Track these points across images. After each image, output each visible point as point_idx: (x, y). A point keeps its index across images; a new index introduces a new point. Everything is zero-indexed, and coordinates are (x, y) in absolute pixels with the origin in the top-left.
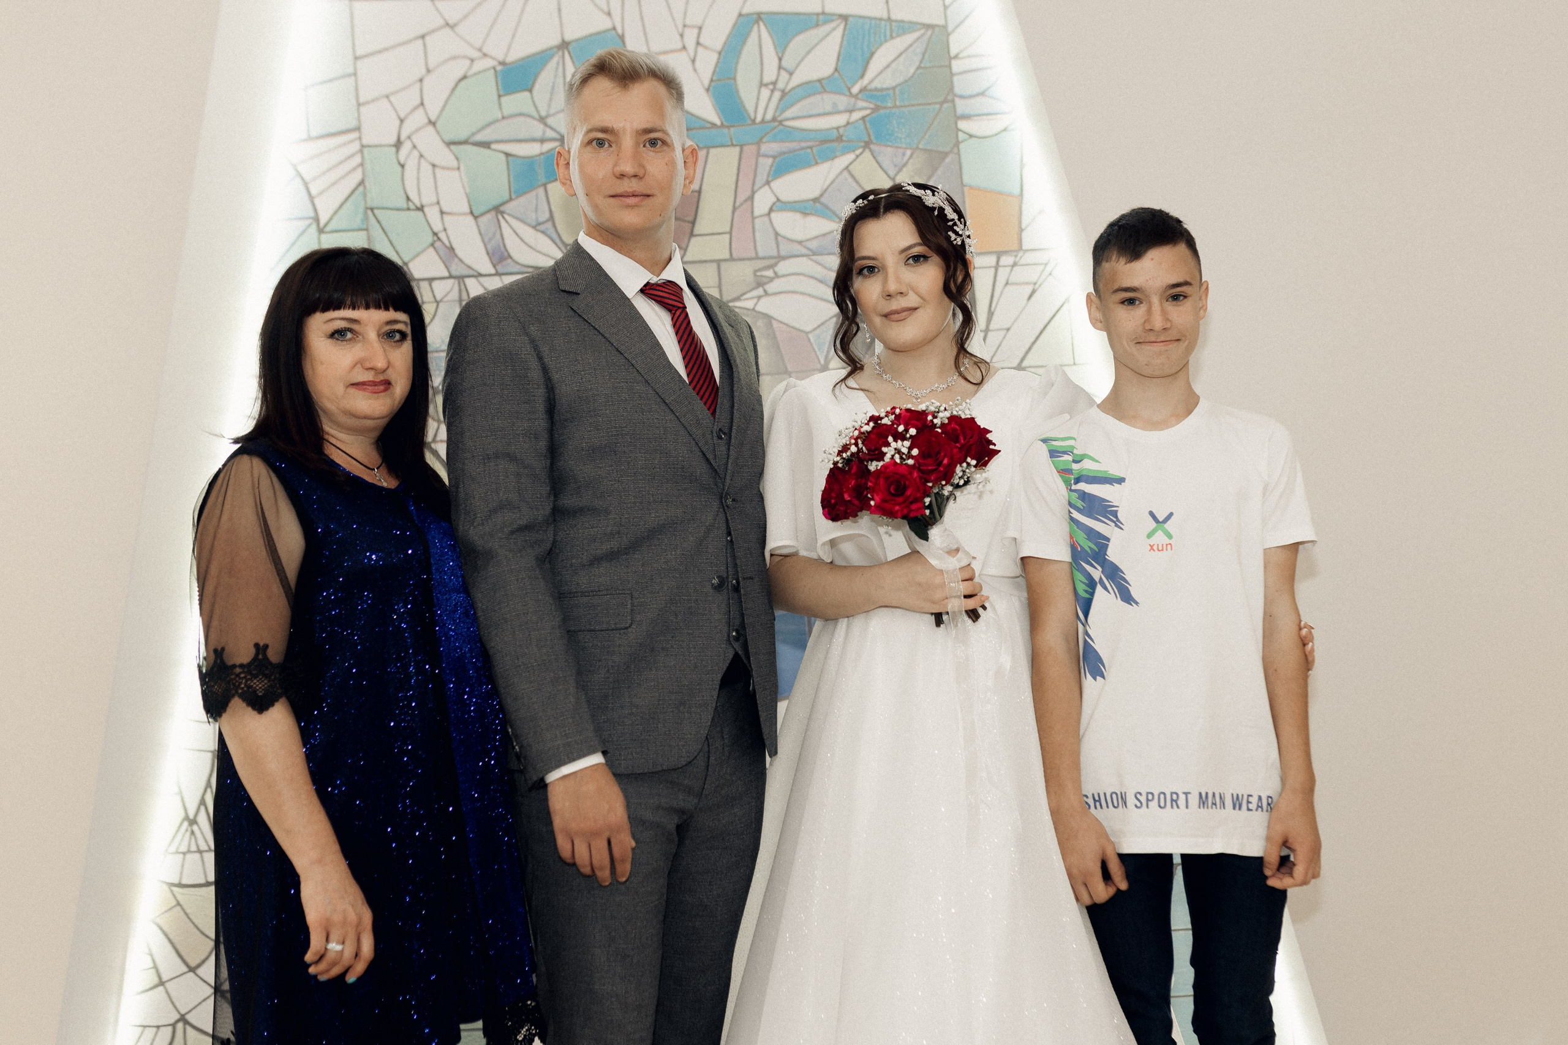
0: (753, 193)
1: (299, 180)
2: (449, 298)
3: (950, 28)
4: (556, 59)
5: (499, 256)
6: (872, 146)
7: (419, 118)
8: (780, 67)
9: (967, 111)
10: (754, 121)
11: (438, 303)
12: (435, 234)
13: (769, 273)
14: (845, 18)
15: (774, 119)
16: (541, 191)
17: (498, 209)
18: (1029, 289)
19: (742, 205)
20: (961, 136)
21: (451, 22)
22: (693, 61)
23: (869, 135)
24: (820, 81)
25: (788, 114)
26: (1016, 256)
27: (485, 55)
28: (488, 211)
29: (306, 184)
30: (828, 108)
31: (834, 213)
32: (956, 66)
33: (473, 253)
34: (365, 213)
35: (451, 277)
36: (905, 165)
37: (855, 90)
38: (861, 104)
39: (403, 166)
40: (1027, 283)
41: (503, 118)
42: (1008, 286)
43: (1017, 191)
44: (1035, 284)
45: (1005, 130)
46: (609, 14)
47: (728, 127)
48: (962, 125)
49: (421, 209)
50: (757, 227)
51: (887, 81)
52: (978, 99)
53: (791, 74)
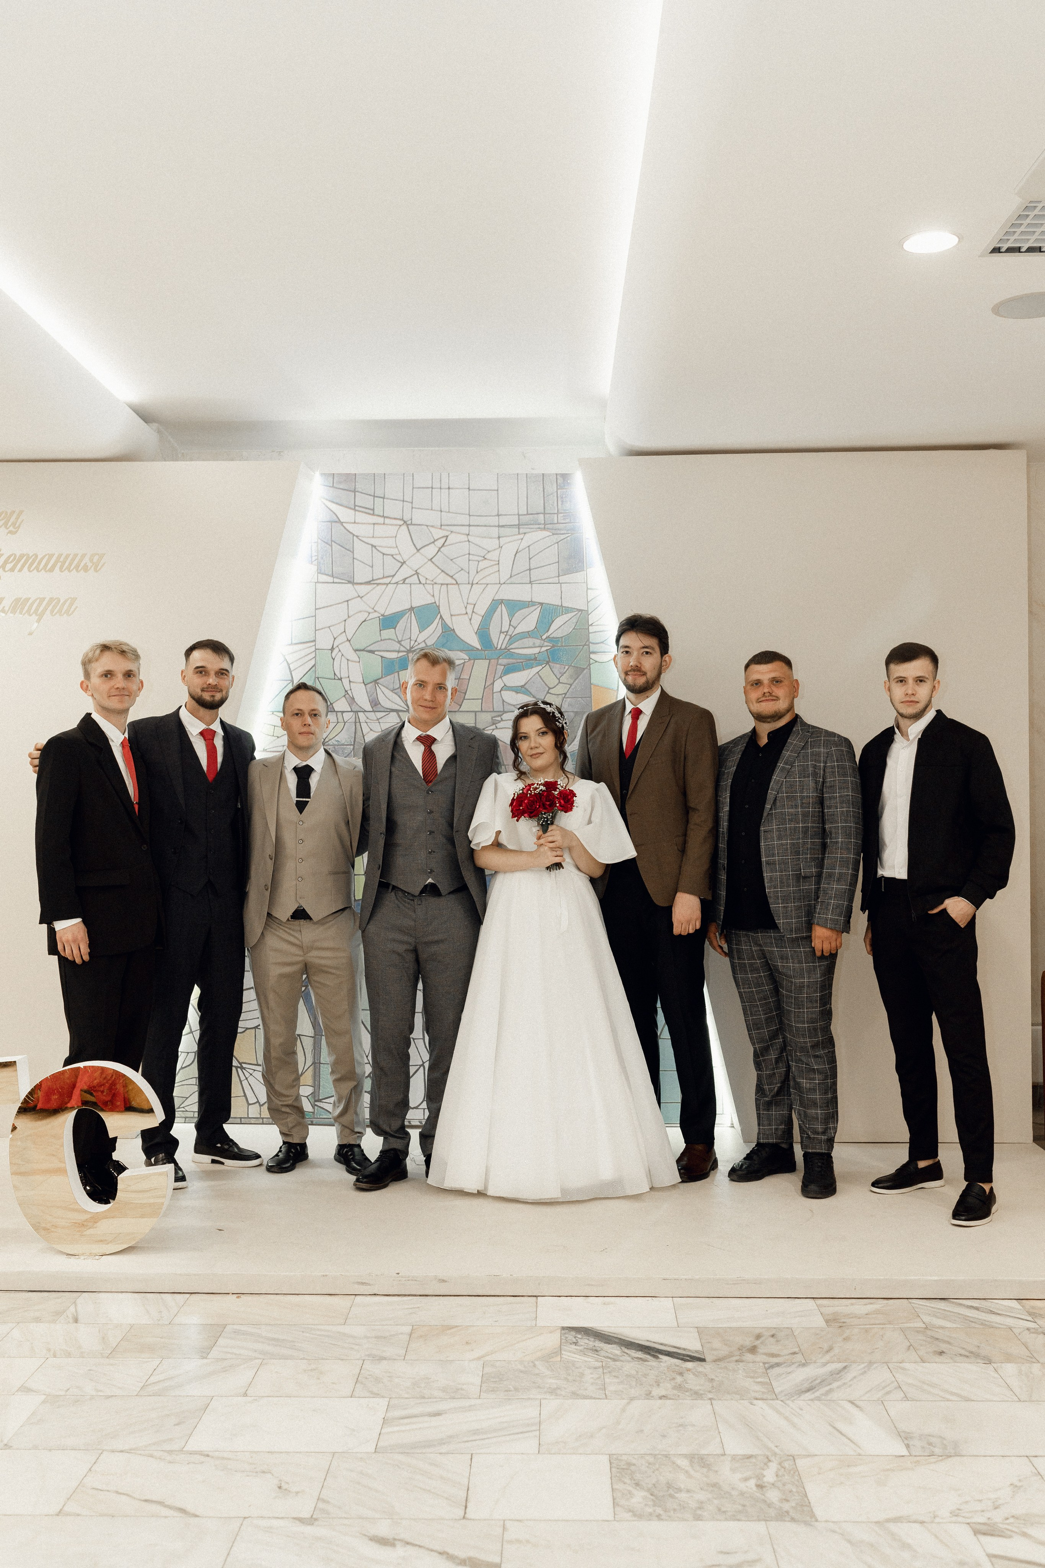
0: (494, 682)
1: (285, 662)
2: (350, 721)
3: (589, 612)
4: (408, 614)
5: (375, 703)
6: (550, 664)
7: (343, 638)
8: (510, 625)
9: (595, 650)
10: (496, 649)
11: (345, 722)
12: (346, 691)
13: (499, 719)
14: (541, 604)
15: (506, 648)
16: (396, 674)
17: (376, 681)
19: (488, 687)
20: (591, 661)
21: (361, 595)
22: (470, 620)
23: (549, 658)
24: (528, 632)
25: (513, 646)
27: (375, 611)
28: (371, 682)
29: (289, 665)
30: (531, 644)
31: (531, 693)
32: (591, 629)
33: (363, 701)
34: (315, 680)
35: (352, 711)
36: (565, 673)
37: (544, 637)
38: (546, 644)
39: (334, 659)
41: (382, 640)
43: (616, 688)
46: (433, 596)
47: (484, 651)
48: (592, 656)
49: (341, 679)
50: (494, 697)
51: (558, 634)
52: (602, 645)
53: (515, 628)
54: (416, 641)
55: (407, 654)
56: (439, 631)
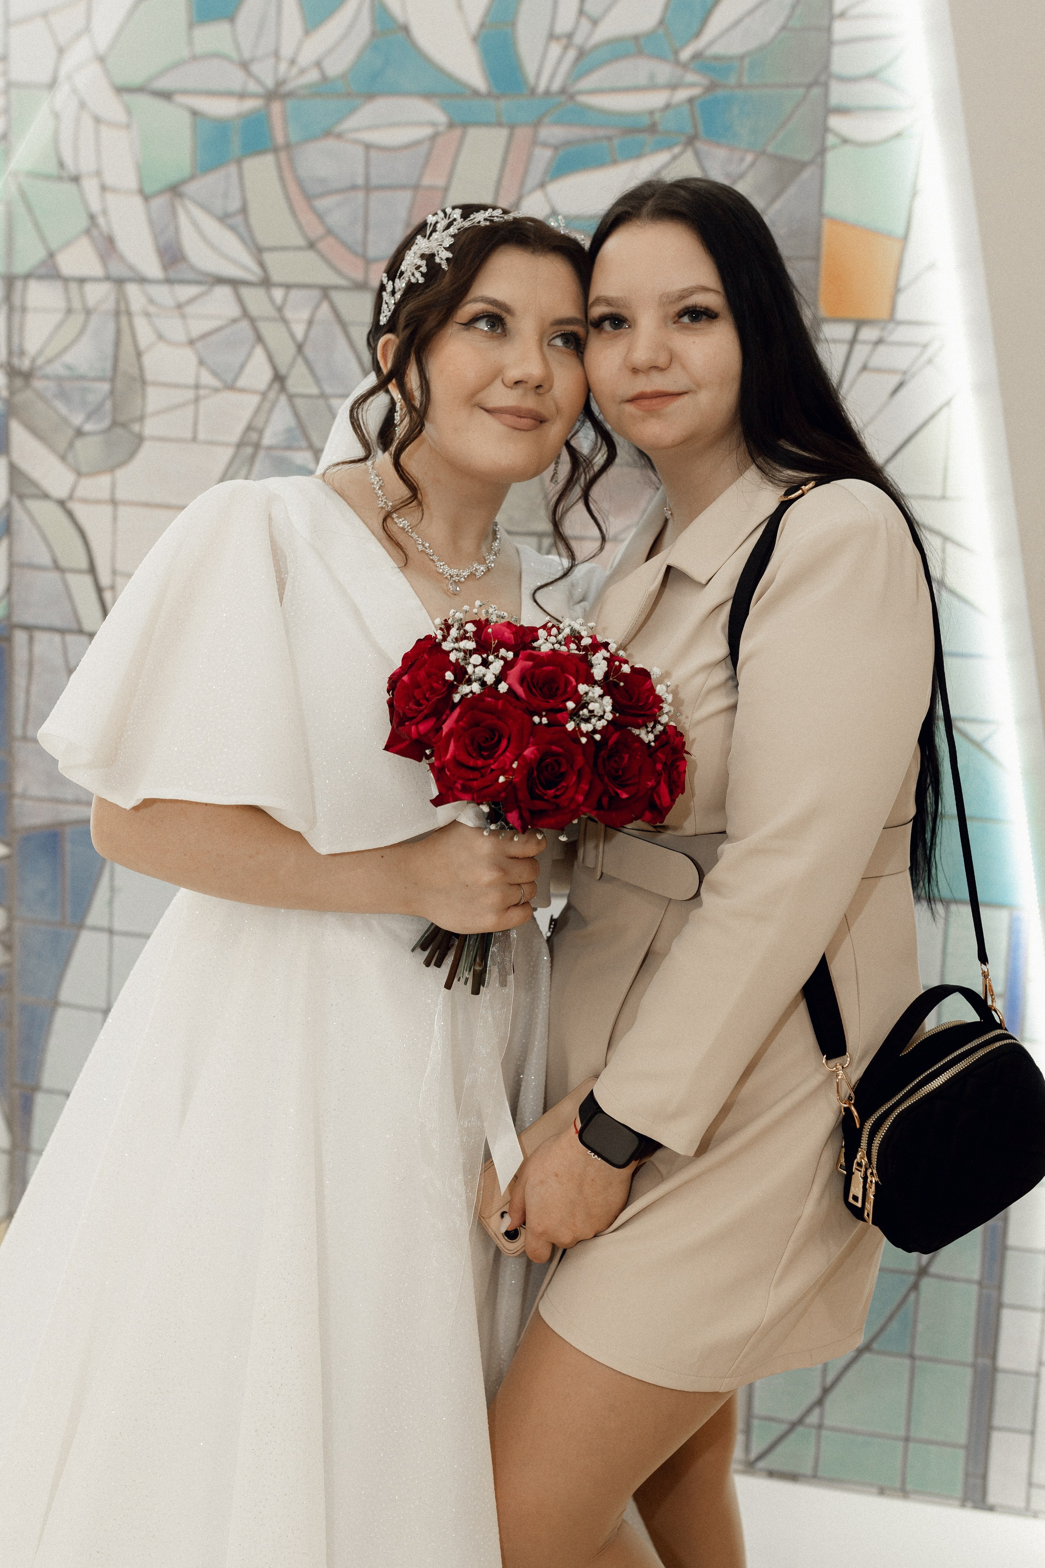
0: (520, 198)
2: (103, 308)
5: (172, 256)
6: (699, 145)
7: (82, 50)
8: (581, 12)
9: (845, 102)
10: (533, 92)
11: (88, 312)
12: (92, 217)
15: (563, 91)
16: (234, 168)
17: (175, 190)
18: (895, 380)
20: (831, 140)
23: (695, 126)
24: (636, 38)
25: (585, 84)
26: (883, 329)
28: (160, 192)
30: (643, 80)
32: (840, 30)
33: (139, 249)
35: (107, 279)
37: (685, 54)
38: (690, 77)
39: (57, 116)
40: (892, 371)
41: (195, 58)
42: (865, 375)
43: (900, 231)
44: (905, 373)
45: (898, 135)
47: (498, 98)
48: (835, 122)
49: (76, 179)
51: (731, 45)
52: (867, 85)
53: (595, 22)
54: (293, 62)
55: (267, 106)
56: (363, 30)
